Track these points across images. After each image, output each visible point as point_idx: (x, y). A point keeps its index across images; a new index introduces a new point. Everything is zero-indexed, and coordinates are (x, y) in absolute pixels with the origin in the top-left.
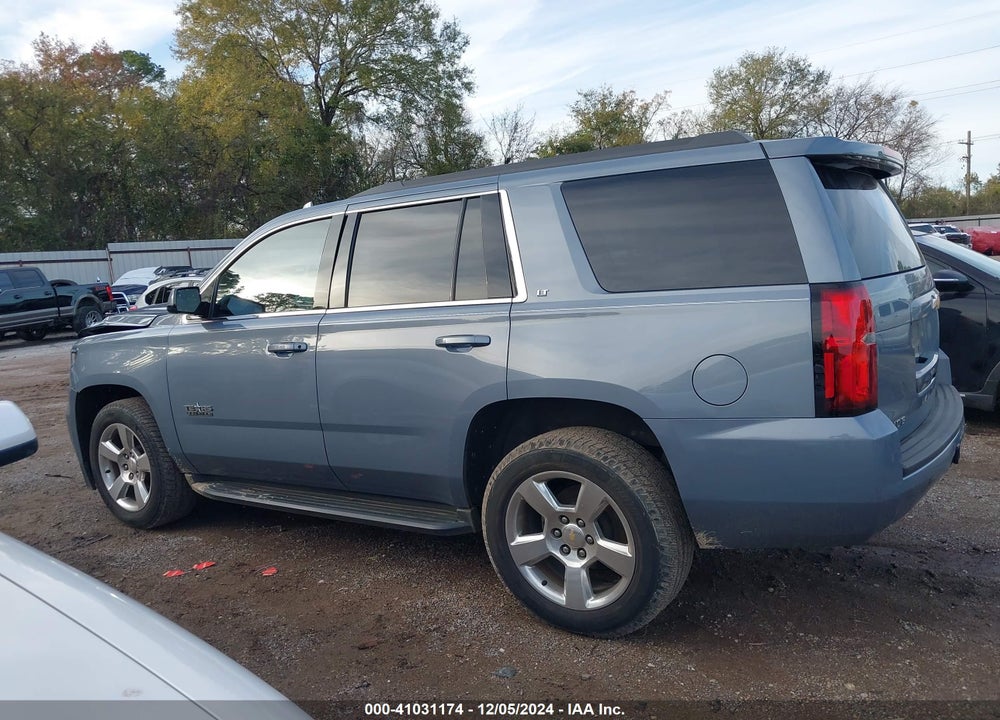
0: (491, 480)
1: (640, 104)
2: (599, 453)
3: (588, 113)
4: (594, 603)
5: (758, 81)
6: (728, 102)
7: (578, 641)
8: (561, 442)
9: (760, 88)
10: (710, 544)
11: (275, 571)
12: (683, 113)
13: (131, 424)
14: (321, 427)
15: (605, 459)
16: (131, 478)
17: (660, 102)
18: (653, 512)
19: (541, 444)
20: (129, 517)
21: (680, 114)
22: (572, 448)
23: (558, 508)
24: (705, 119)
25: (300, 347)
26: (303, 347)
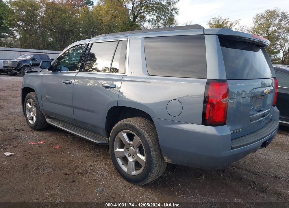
0: (112, 130)
1: (230, 23)
2: (140, 127)
3: (213, 24)
4: (134, 173)
5: (270, 18)
6: (259, 24)
7: (128, 184)
8: (131, 121)
9: (270, 21)
10: (168, 161)
11: (58, 147)
12: (243, 26)
13: (33, 99)
14: (73, 107)
15: (141, 129)
16: (33, 115)
17: (237, 22)
18: (152, 148)
19: (125, 121)
20: (31, 125)
21: (242, 27)
22: (133, 124)
23: (129, 142)
24: (251, 29)
25: (70, 82)
26: (71, 82)
